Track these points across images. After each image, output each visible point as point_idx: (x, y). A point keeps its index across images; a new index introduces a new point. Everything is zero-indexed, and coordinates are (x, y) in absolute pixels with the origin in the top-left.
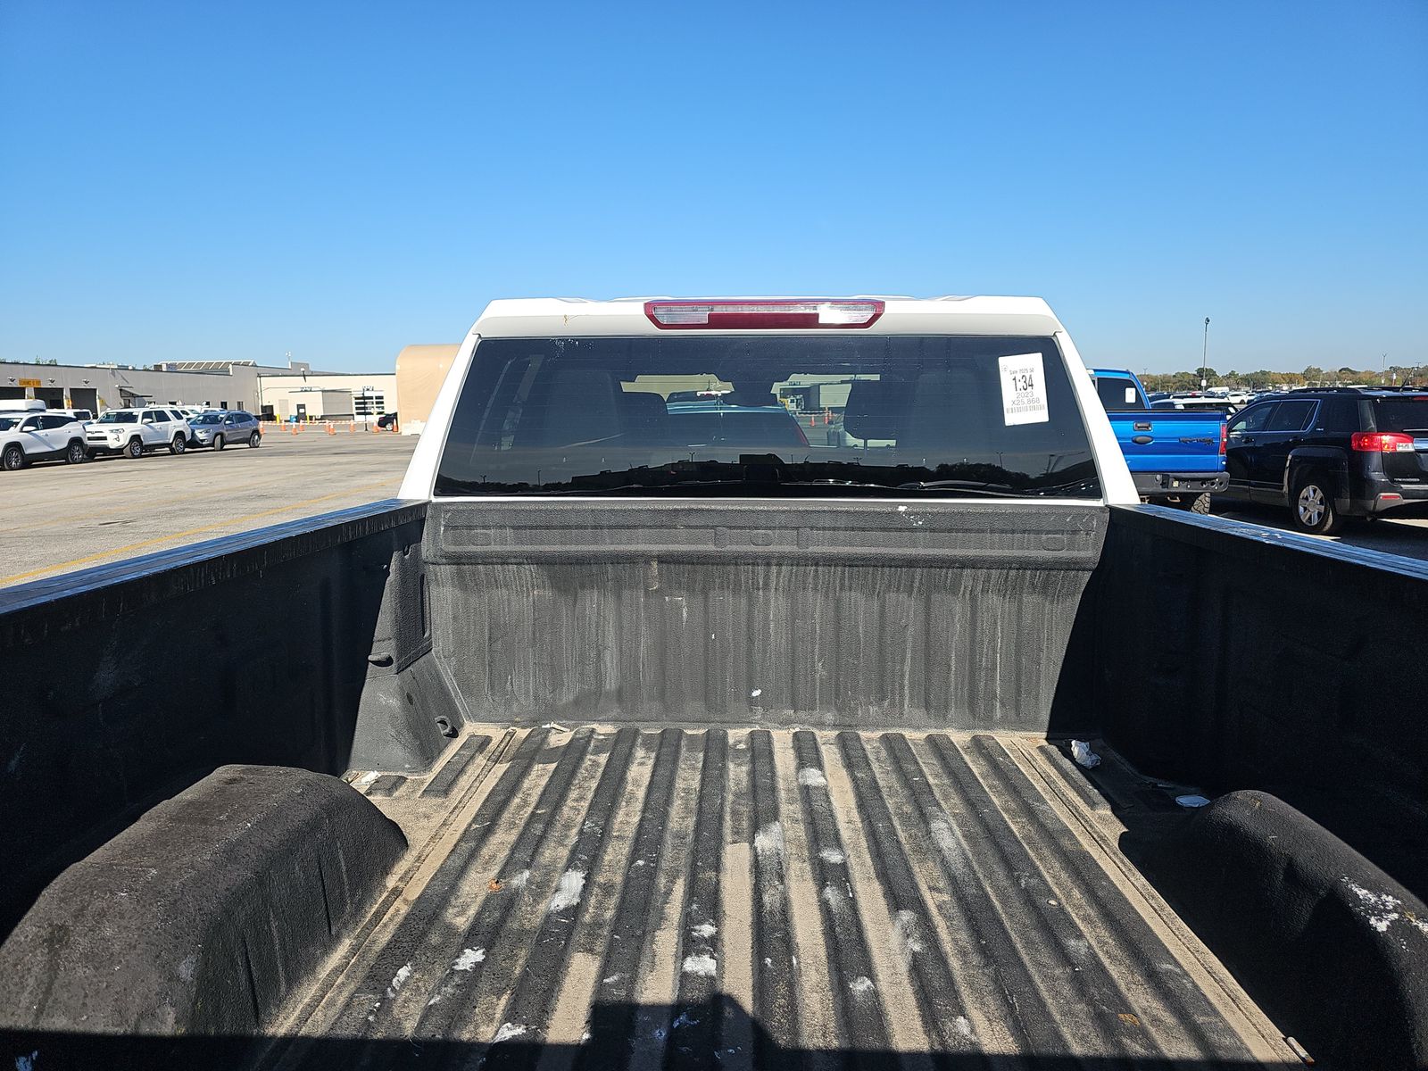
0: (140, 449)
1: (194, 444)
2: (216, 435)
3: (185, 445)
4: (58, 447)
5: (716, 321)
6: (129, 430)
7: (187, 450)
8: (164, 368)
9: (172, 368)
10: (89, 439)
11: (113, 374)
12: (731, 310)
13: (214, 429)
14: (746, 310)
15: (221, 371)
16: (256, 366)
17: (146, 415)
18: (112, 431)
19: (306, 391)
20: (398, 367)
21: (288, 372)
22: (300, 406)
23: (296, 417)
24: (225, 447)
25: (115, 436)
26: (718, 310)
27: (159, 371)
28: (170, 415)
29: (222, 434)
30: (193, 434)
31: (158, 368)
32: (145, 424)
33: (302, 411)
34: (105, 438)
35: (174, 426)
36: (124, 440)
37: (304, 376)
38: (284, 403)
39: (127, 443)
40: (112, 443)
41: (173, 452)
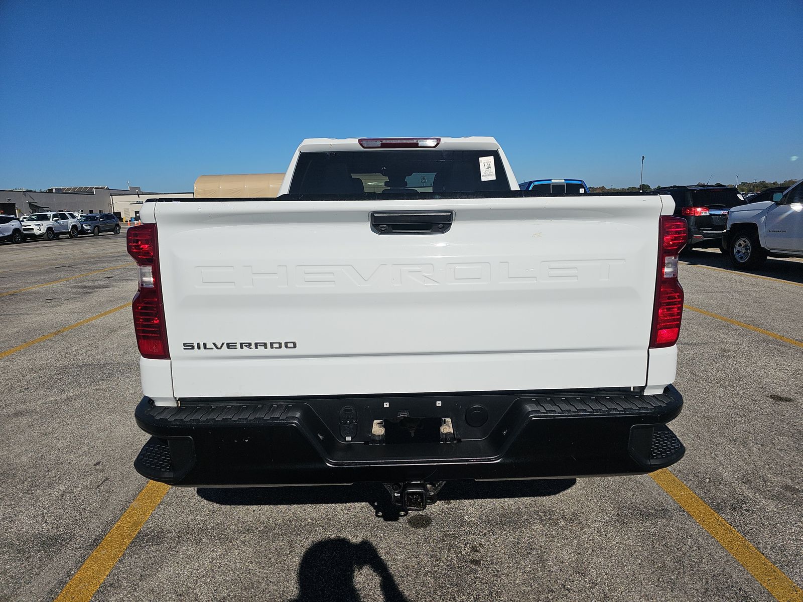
0: (52, 235)
1: (83, 232)
2: (95, 227)
3: (77, 233)
4: (7, 234)
5: (383, 146)
6: (46, 224)
7: (79, 236)
8: (54, 191)
9: (59, 191)
10: (24, 229)
11: (25, 195)
12: (388, 142)
13: (94, 223)
14: (394, 142)
15: (88, 192)
16: (109, 189)
17: (55, 216)
18: (36, 225)
19: (140, 203)
20: (195, 188)
21: (128, 193)
22: (137, 212)
23: (135, 218)
24: (100, 234)
25: (38, 228)
26: (384, 142)
27: (50, 193)
28: (68, 216)
29: (98, 226)
30: (82, 226)
31: (50, 191)
32: (55, 221)
33: (138, 215)
34: (32, 229)
35: (70, 222)
36: (43, 230)
37: (138, 195)
38: (127, 210)
39: (45, 232)
40: (36, 232)
41: (71, 237)
